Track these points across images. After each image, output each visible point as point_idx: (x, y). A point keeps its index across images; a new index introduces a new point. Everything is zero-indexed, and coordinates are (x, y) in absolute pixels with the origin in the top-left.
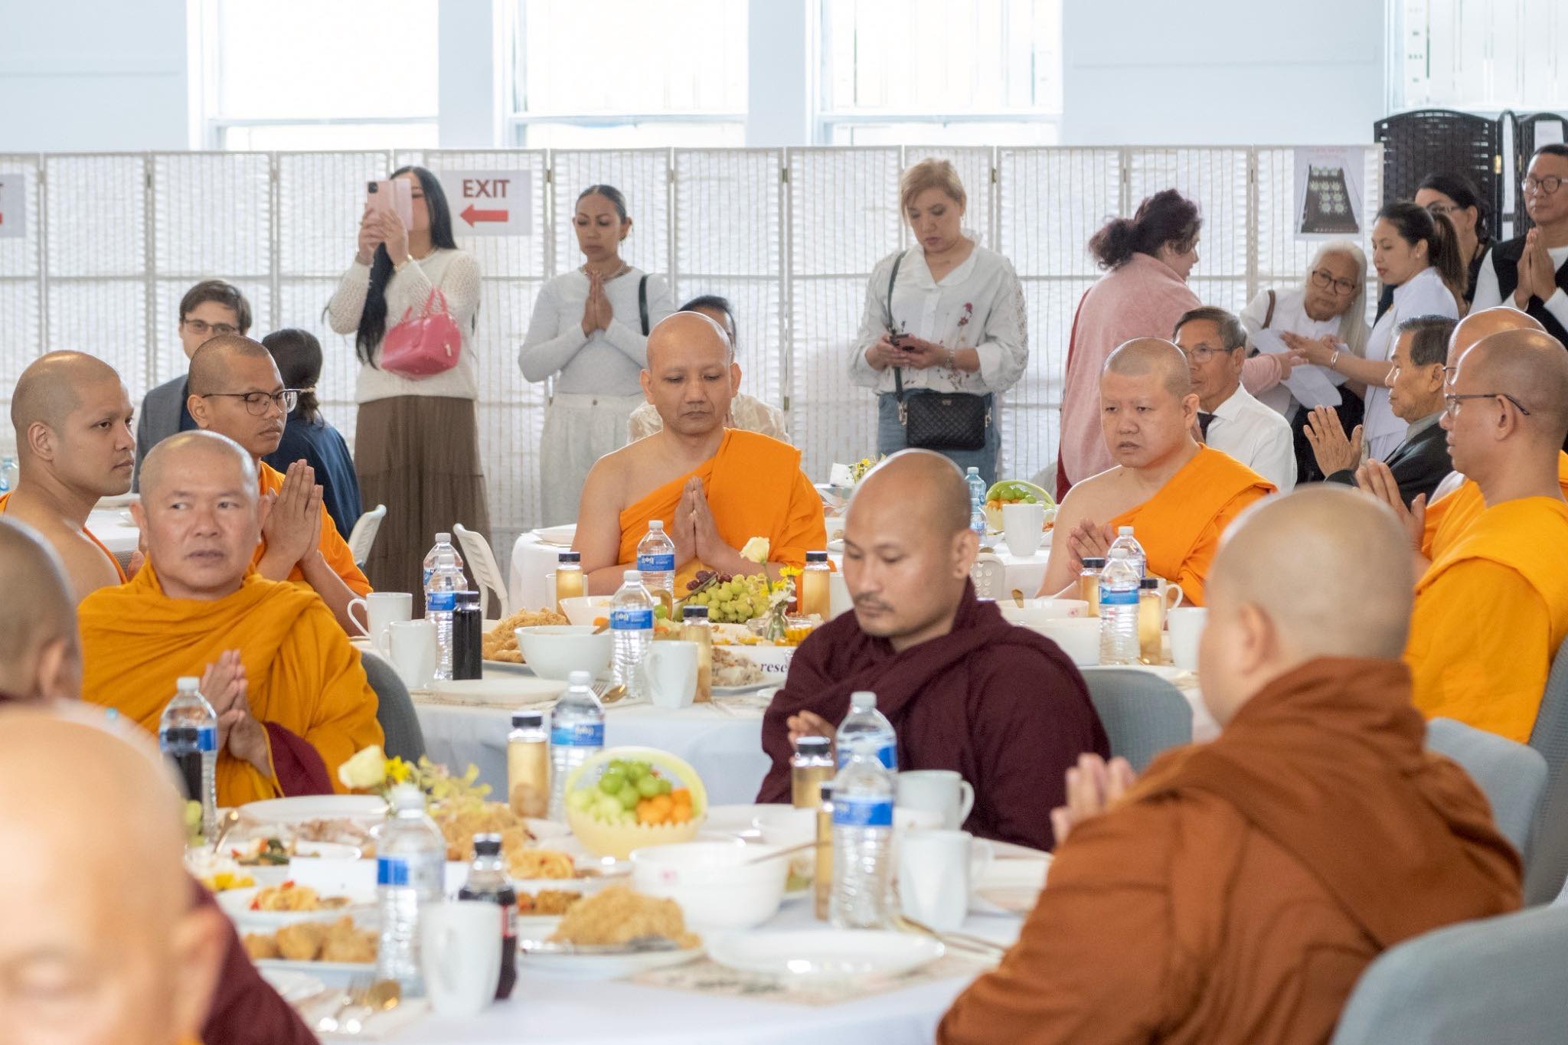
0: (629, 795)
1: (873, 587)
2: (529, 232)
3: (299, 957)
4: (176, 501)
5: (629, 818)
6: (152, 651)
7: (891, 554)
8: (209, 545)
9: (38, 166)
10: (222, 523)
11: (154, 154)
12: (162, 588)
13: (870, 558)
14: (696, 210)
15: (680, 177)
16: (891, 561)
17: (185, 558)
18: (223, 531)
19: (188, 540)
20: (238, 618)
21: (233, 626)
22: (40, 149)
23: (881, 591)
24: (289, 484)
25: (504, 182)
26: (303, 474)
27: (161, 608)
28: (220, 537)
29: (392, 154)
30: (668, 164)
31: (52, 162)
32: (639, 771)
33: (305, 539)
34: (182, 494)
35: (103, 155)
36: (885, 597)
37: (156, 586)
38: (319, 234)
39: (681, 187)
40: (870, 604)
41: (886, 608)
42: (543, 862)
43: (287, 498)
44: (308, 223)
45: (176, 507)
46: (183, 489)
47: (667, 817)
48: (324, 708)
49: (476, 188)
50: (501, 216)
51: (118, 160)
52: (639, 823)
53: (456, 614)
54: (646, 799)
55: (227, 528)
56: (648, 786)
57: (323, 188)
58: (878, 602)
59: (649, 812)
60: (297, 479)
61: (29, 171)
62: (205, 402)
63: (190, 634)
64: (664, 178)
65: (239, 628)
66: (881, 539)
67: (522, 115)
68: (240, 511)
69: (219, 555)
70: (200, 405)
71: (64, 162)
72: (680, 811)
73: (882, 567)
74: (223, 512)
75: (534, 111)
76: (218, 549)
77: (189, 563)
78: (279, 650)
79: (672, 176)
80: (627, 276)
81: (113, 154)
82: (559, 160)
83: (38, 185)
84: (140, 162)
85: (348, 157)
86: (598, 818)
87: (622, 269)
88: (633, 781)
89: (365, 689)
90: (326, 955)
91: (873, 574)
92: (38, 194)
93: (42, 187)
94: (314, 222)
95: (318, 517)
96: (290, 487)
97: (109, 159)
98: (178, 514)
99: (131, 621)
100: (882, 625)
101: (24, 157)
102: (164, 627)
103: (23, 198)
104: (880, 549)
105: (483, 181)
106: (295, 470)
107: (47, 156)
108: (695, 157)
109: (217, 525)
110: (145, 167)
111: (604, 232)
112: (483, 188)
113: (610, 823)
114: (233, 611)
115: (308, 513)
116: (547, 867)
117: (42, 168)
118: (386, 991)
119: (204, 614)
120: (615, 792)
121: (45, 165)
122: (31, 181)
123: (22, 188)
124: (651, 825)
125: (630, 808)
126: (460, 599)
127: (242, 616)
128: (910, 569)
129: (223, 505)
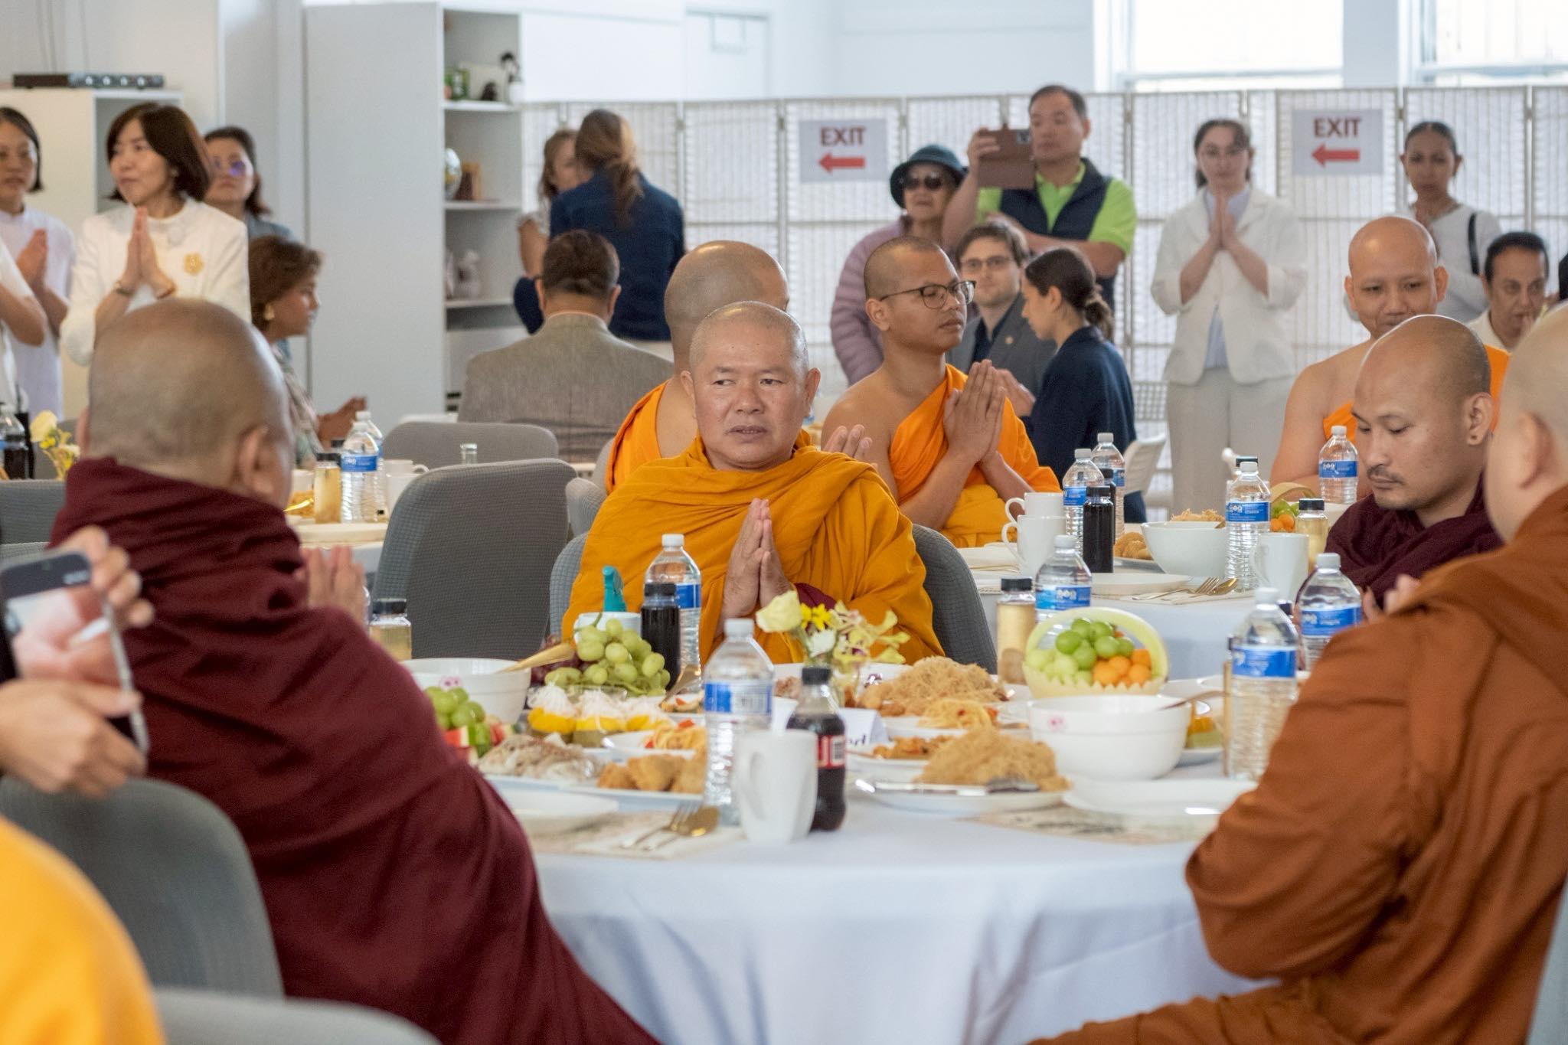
0: (1085, 654)
1: (1381, 460)
2: (1380, 171)
3: (647, 788)
4: (720, 377)
5: (1083, 676)
6: (698, 521)
7: (1396, 424)
8: (752, 421)
9: (899, 109)
10: (764, 399)
11: (1009, 96)
12: (709, 461)
13: (1377, 430)
14: (1553, 149)
15: (1539, 115)
16: (1397, 432)
17: (727, 433)
18: (765, 407)
19: (731, 415)
20: (783, 490)
21: (779, 496)
22: (902, 92)
23: (1388, 464)
24: (971, 382)
25: (1355, 122)
26: (986, 374)
27: (708, 480)
28: (763, 413)
29: (1245, 95)
30: (1525, 102)
31: (913, 107)
32: (1099, 630)
33: (985, 439)
34: (725, 370)
35: (961, 98)
36: (1393, 469)
37: (704, 459)
38: (1172, 175)
39: (1539, 125)
40: (1380, 477)
41: (1395, 480)
42: (961, 713)
43: (970, 397)
44: (1162, 165)
45: (720, 383)
46: (727, 365)
47: (1122, 679)
48: (867, 579)
49: (1327, 127)
50: (1352, 156)
51: (975, 103)
52: (1091, 683)
53: (1086, 508)
54: (1101, 659)
55: (769, 403)
56: (1105, 646)
57: (1176, 128)
58: (1387, 476)
59: (1103, 672)
60: (980, 378)
61: (891, 115)
62: (883, 305)
63: (734, 505)
64: (1520, 115)
65: (785, 498)
66: (1383, 409)
67: (1430, 66)
68: (784, 386)
69: (761, 431)
70: (879, 309)
71: (924, 106)
72: (1137, 672)
73: (1389, 438)
74: (766, 388)
75: (1442, 63)
76: (761, 425)
77: (729, 439)
78: (825, 519)
79: (1529, 114)
80: (1456, 213)
81: (970, 97)
82: (1412, 98)
83: (900, 129)
84: (995, 104)
85: (1201, 98)
86: (1051, 678)
87: (1450, 205)
88: (1091, 641)
89: (914, 561)
90: (676, 786)
91: (1380, 447)
92: (899, 138)
93: (904, 132)
94: (1167, 163)
95: (999, 420)
96: (972, 387)
97: (966, 103)
98: (720, 389)
99: (676, 492)
100: (1395, 498)
101: (887, 101)
102: (709, 498)
103: (884, 142)
104: (1384, 419)
105: (1334, 120)
106: (978, 370)
107: (910, 100)
108: (1553, 95)
109: (758, 400)
110: (1000, 110)
111: (1439, 170)
112: (1334, 127)
113: (1063, 683)
114: (780, 482)
115: (990, 414)
116: (964, 718)
117: (904, 111)
118: (704, 819)
119: (749, 485)
120: (1070, 652)
121: (907, 109)
122: (893, 125)
123: (884, 132)
124: (1104, 686)
125: (1088, 668)
126: (1091, 492)
127: (787, 488)
128: (1418, 437)
129: (769, 382)
